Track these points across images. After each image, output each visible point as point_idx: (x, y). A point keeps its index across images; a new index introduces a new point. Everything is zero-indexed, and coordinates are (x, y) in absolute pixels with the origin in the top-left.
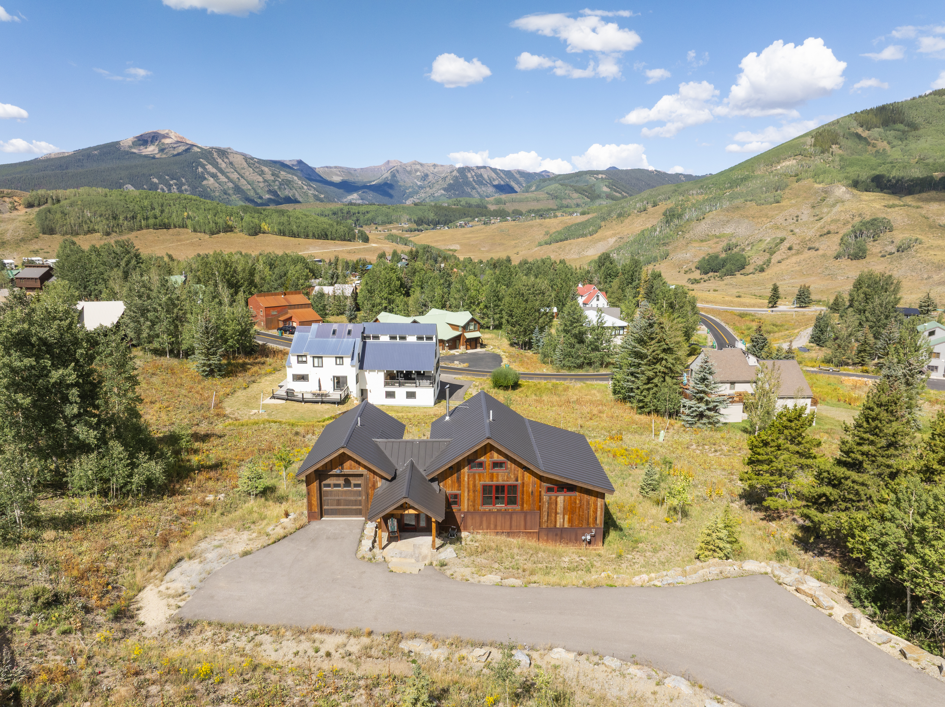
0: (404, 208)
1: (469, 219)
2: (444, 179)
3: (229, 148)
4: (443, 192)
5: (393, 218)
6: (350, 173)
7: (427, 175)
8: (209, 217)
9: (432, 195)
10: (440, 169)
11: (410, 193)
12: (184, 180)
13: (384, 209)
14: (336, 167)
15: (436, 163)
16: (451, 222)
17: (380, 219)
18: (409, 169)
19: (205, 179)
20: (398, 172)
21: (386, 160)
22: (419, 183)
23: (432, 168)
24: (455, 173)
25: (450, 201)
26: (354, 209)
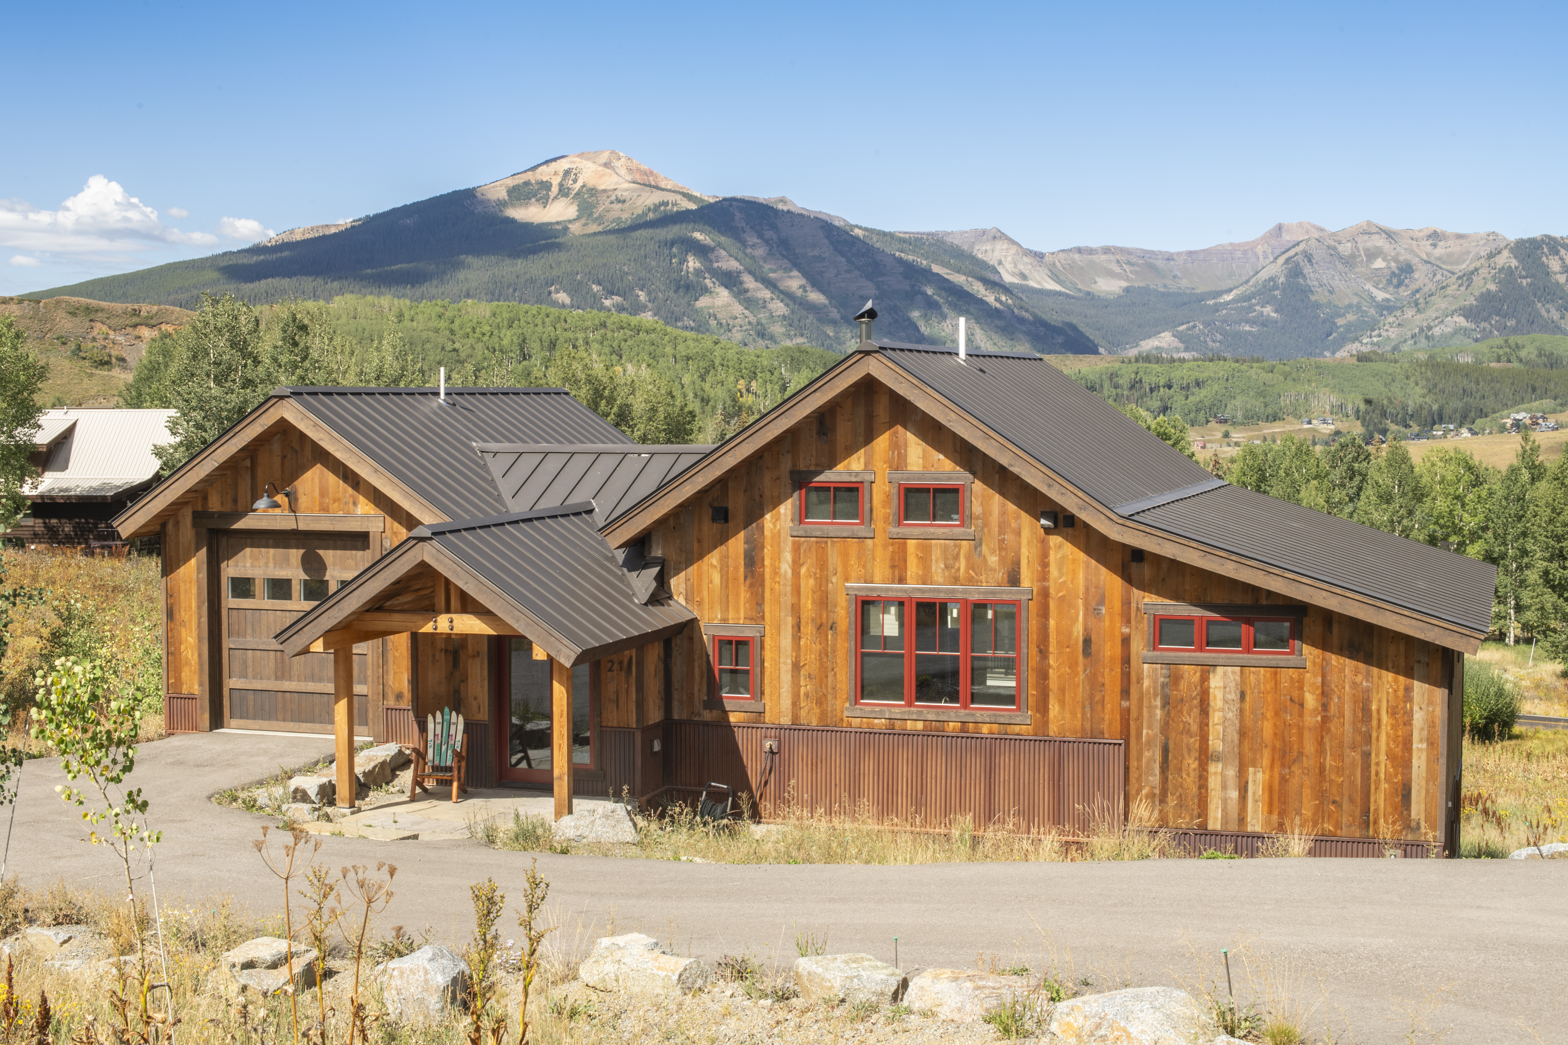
0: (1320, 369)
1: (1547, 403)
2: (1468, 277)
3: (783, 200)
4: (1461, 321)
5: (1284, 402)
6: (1153, 268)
7: (1407, 269)
8: (686, 379)
9: (1425, 332)
10: (1455, 247)
11: (1349, 327)
12: (642, 296)
13: (1255, 373)
14: (1107, 250)
15: (1440, 227)
16: (1482, 414)
17: (1237, 406)
18: (1346, 249)
19: (705, 290)
20: (1309, 258)
21: (1271, 225)
22: (1380, 295)
23: (1426, 245)
24: (1505, 259)
25: (1483, 347)
26: (1154, 374)
